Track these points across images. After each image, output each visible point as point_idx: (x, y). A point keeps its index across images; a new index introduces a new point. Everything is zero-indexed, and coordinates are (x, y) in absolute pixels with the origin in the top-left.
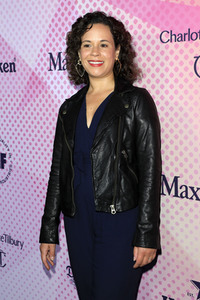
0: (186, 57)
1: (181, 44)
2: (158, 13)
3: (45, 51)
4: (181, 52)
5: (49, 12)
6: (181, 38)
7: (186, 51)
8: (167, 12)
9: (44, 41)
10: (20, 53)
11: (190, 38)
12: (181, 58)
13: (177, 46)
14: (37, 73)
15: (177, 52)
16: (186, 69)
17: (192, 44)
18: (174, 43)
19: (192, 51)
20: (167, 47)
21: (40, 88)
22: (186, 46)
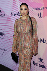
0: (37, 13)
1: (36, 11)
2: (31, 4)
3: (10, 12)
4: (36, 12)
5: (11, 4)
6: (36, 9)
7: (37, 12)
8: (33, 4)
9: (10, 10)
10: (6, 13)
11: (38, 9)
12: (36, 13)
13: (35, 11)
14: (9, 16)
15: (35, 12)
16: (37, 16)
17: (38, 11)
18: (35, 10)
19: (38, 12)
20: (33, 11)
21: (9, 19)
22: (37, 11)
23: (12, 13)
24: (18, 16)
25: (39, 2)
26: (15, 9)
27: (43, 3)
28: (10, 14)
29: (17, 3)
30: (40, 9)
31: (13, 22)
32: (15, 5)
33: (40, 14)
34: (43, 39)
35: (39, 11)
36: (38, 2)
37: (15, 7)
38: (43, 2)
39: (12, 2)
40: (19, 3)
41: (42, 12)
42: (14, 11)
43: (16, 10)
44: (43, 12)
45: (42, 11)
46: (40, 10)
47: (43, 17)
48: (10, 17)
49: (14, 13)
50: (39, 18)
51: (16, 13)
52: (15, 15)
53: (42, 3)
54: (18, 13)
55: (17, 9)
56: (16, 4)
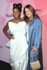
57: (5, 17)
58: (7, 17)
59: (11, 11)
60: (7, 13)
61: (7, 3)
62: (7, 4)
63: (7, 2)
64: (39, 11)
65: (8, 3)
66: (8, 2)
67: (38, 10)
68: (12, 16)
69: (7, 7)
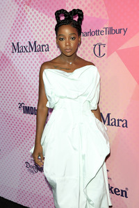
23: (16, 45)
24: (33, 54)
25: (94, 15)
26: (24, 34)
27: (108, 18)
28: (10, 46)
29: (29, 17)
30: (97, 32)
31: (17, 70)
32: (25, 20)
33: (97, 46)
34: (108, 115)
35: (95, 38)
36: (92, 14)
37: (23, 26)
38: (106, 13)
39: (15, 13)
40: (37, 15)
41: (103, 41)
42: (22, 37)
43: (28, 37)
44: (106, 42)
45: (104, 39)
46: (97, 37)
47: (108, 56)
48: (8, 55)
49: (20, 45)
50: (95, 58)
51: (28, 45)
52: (24, 50)
53: (103, 17)
54: (32, 45)
55: (30, 34)
56: (27, 20)
57: (10, 52)
58: (15, 54)
59: (28, 34)
60: (14, 38)
61: (16, 7)
62: (17, 9)
63: (16, 4)
64: (120, 32)
65: (18, 7)
66: (18, 3)
67: (116, 31)
68: (32, 49)
69: (15, 19)
